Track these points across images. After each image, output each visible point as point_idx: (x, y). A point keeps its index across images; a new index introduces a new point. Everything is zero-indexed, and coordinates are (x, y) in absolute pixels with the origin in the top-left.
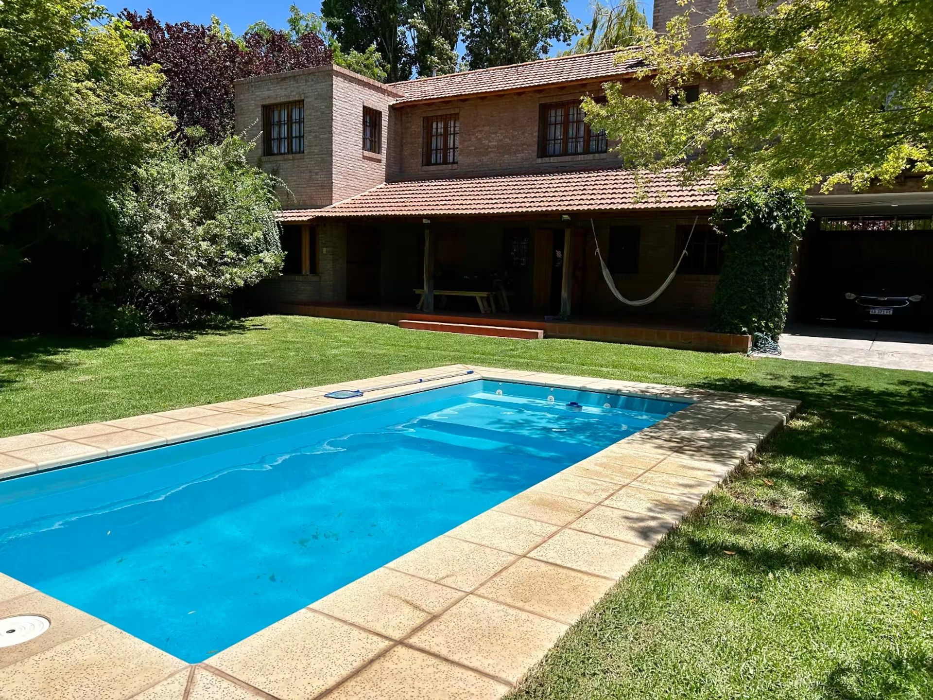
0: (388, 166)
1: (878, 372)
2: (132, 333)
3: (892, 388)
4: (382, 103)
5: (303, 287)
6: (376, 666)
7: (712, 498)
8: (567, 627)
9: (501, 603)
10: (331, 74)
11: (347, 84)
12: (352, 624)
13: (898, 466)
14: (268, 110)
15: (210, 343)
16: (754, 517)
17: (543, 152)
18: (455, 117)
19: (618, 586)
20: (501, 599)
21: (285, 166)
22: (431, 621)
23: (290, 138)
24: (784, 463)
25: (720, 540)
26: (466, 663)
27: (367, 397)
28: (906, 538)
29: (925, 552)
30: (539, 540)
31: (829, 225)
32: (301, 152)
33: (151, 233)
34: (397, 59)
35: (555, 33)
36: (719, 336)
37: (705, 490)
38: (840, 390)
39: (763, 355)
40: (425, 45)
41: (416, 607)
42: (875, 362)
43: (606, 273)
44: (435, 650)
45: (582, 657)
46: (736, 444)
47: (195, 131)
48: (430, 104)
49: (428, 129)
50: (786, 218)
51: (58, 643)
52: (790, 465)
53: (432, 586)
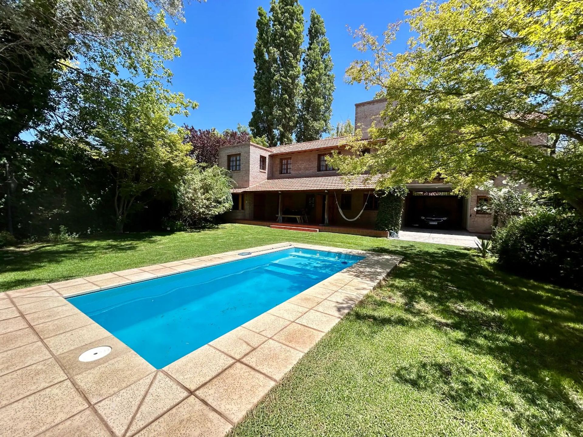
0: (268, 174)
1: (432, 245)
2: (180, 230)
3: (436, 251)
4: (266, 154)
5: (239, 214)
6: (227, 372)
7: (368, 296)
8: (303, 354)
9: (280, 343)
10: (249, 145)
11: (254, 148)
12: (223, 352)
13: (436, 282)
14: (229, 157)
15: (206, 234)
16: (382, 304)
17: (319, 170)
18: (290, 158)
19: (326, 335)
20: (281, 341)
21: (235, 175)
22: (252, 351)
23: (236, 165)
24: (395, 281)
25: (368, 314)
26: (261, 371)
27: (253, 255)
28: (437, 312)
29: (444, 318)
30: (300, 314)
31: (415, 194)
32: (239, 170)
33: (188, 197)
34: (273, 139)
35: (325, 131)
36: (378, 232)
37: (365, 292)
38: (418, 252)
39: (393, 238)
40: (282, 135)
41: (248, 344)
42: (431, 241)
43: (340, 210)
44: (251, 364)
45: (307, 368)
46: (379, 274)
47: (204, 164)
48: (282, 154)
49: (281, 162)
50: (400, 192)
51: (111, 359)
52: (398, 282)
53: (256, 335)
